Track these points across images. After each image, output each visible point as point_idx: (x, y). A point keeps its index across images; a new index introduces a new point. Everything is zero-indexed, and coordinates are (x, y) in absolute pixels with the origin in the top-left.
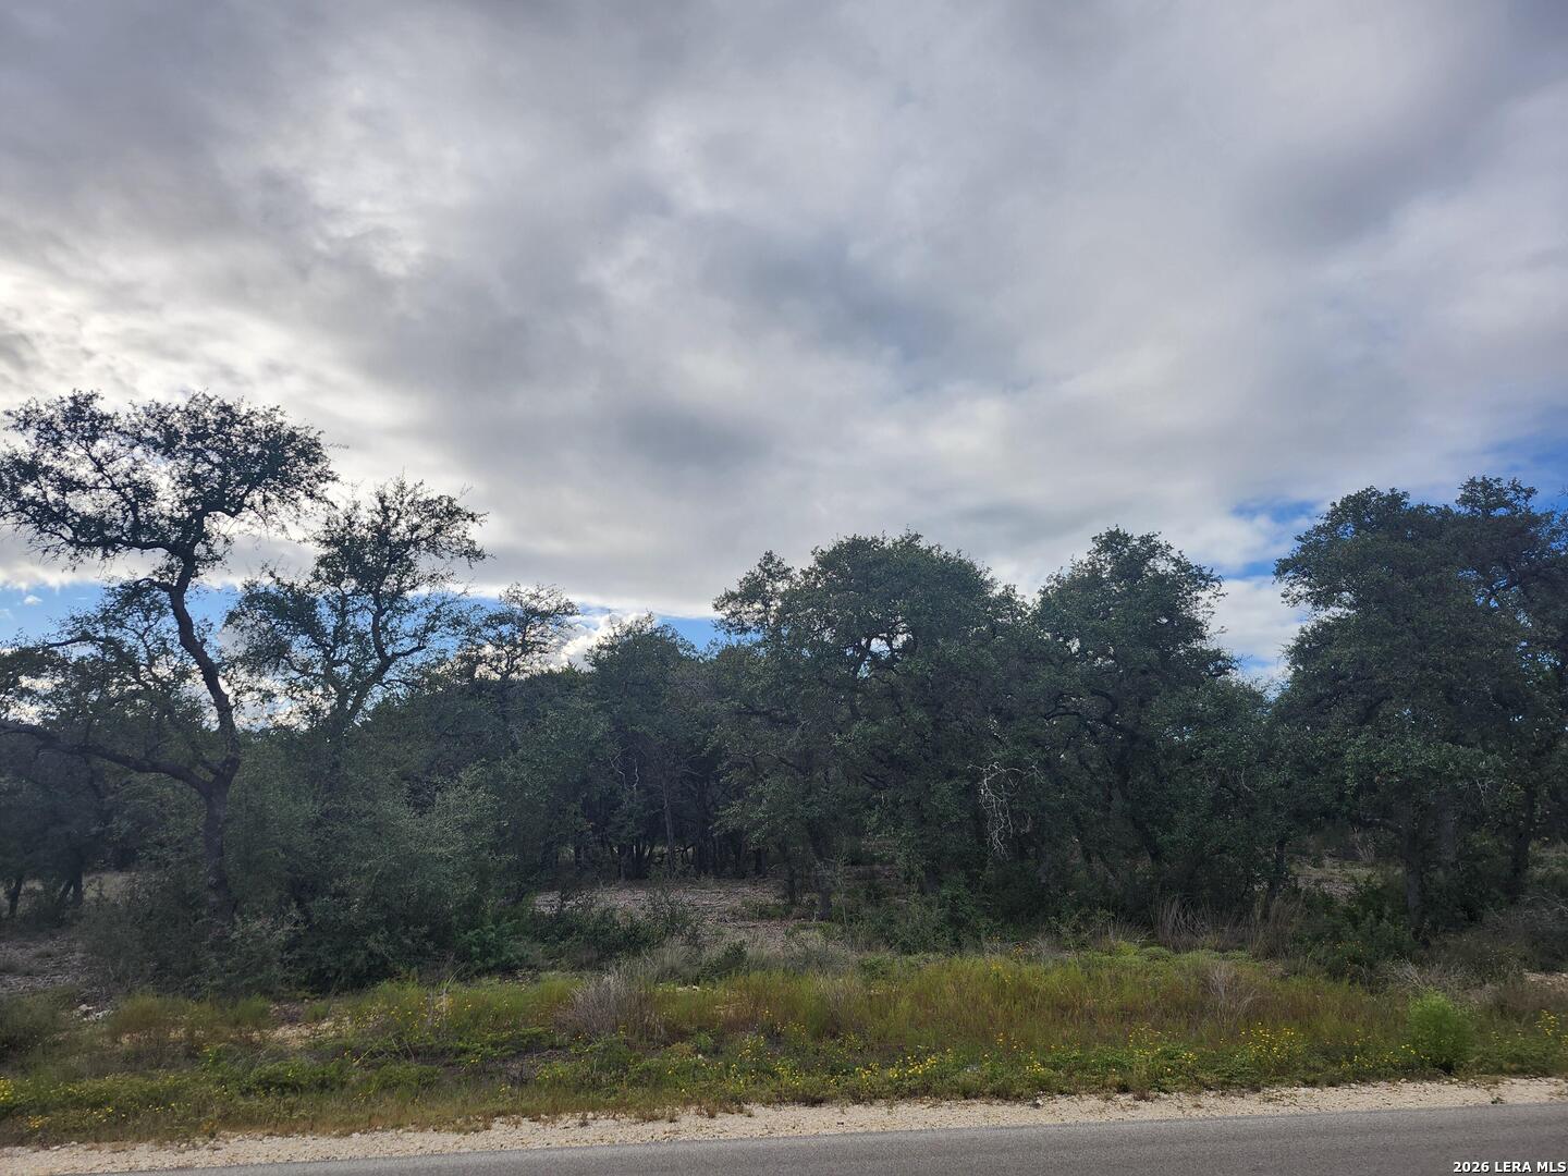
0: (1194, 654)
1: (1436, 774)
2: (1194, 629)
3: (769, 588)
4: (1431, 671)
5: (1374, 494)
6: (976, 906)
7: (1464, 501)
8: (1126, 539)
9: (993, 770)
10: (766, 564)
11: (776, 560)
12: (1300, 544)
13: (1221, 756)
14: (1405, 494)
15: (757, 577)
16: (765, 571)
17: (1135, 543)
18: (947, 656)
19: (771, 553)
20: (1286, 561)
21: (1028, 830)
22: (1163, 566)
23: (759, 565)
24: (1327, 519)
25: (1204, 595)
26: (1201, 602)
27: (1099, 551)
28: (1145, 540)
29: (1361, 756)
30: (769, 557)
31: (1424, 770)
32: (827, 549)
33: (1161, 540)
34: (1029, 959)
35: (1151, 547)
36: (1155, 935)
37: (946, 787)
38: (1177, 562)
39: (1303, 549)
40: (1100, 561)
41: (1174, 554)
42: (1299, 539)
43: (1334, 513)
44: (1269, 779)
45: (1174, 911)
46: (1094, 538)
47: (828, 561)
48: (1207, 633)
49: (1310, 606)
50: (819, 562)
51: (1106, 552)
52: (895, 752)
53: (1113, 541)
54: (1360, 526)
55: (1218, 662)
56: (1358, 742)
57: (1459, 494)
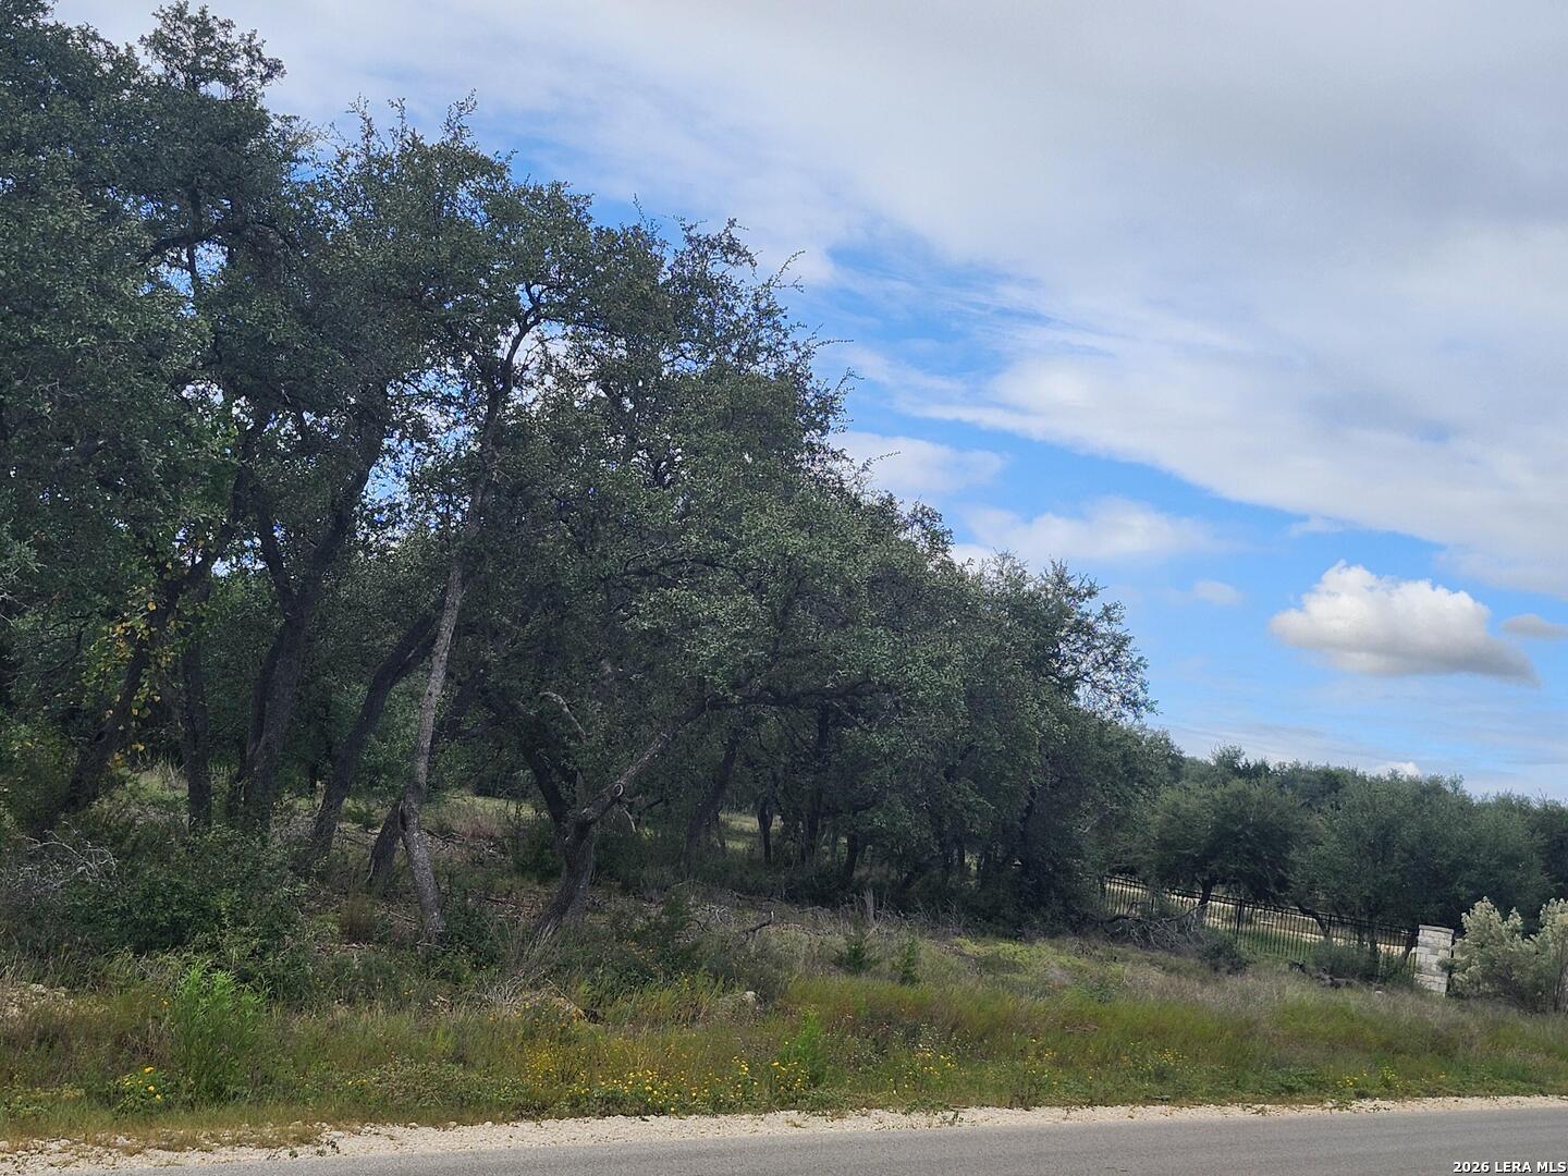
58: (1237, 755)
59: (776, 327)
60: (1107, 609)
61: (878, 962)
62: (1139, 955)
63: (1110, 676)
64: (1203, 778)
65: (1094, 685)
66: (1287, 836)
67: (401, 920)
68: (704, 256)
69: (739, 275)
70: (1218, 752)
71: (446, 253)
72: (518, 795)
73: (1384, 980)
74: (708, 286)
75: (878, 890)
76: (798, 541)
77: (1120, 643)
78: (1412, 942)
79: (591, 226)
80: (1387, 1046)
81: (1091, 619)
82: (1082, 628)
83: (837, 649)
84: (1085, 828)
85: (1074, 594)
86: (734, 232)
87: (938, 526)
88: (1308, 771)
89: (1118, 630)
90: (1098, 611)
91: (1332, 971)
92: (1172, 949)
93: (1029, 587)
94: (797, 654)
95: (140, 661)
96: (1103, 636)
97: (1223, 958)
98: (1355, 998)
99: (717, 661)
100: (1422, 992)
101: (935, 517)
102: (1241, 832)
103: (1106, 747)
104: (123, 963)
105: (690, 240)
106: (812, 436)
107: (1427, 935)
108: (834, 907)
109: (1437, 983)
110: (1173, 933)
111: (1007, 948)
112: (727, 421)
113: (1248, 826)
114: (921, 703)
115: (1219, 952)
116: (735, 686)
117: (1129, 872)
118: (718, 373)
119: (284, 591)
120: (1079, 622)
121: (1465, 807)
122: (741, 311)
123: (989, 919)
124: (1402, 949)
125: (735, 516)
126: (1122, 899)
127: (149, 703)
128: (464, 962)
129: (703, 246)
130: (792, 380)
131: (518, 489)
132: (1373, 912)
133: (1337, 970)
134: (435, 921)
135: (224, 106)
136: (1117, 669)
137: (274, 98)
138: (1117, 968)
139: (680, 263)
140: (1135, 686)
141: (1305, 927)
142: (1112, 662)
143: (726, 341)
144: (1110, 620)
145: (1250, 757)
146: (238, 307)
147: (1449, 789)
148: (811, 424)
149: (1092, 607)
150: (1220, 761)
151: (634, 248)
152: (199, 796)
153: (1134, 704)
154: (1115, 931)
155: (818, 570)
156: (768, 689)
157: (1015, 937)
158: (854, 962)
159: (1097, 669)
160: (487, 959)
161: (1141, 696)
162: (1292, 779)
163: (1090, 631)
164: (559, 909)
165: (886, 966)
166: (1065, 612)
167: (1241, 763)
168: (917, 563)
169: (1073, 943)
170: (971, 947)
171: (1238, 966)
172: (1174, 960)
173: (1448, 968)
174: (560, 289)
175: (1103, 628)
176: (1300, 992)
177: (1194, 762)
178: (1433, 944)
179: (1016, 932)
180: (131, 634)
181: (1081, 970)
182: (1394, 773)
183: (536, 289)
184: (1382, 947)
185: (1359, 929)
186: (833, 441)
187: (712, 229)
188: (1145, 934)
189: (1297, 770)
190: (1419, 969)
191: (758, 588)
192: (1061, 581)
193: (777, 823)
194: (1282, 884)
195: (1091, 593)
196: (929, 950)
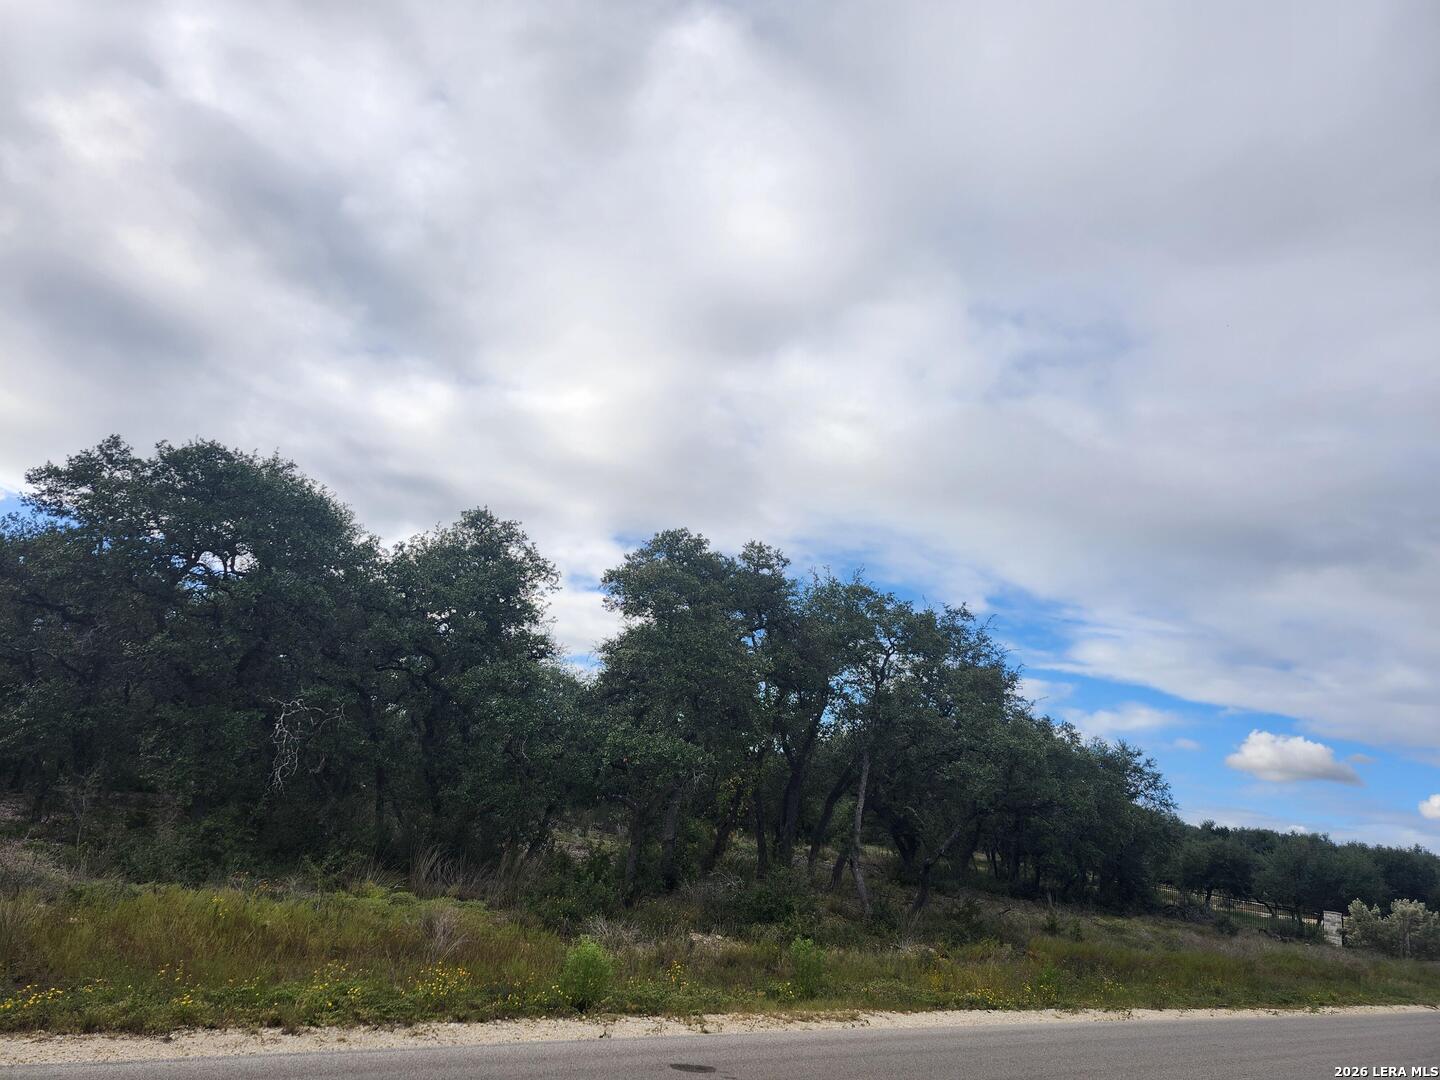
0: (524, 635)
1: (667, 762)
2: (529, 613)
3: (105, 474)
4: (683, 679)
5: (686, 535)
6: (237, 841)
7: (744, 557)
8: (491, 520)
9: (295, 706)
10: (109, 447)
11: (123, 447)
12: (627, 561)
13: (511, 724)
14: (707, 541)
15: (94, 459)
16: (106, 455)
17: (497, 526)
18: (278, 586)
19: (118, 437)
20: (613, 573)
21: (318, 771)
22: (515, 552)
23: (100, 447)
24: (649, 545)
25: (542, 585)
26: (537, 591)
27: (464, 525)
28: (505, 526)
29: (618, 740)
30: (115, 442)
31: (659, 757)
32: (177, 446)
33: (519, 529)
34: (273, 896)
35: (510, 534)
36: (408, 881)
37: (241, 717)
38: (528, 552)
39: (628, 566)
40: (464, 534)
41: (528, 544)
42: (628, 557)
43: (655, 541)
44: (545, 750)
45: (433, 860)
46: (463, 513)
47: (177, 460)
48: (541, 620)
49: (622, 613)
50: (162, 457)
51: (471, 528)
52: (195, 672)
53: (478, 519)
54: (671, 557)
55: (543, 647)
56: (621, 728)
57: (741, 550)
58: (1212, 824)
59: (988, 646)
60: (1148, 761)
61: (1063, 930)
62: (1183, 925)
63: (1153, 792)
64: (1196, 836)
65: (1146, 796)
66: (1247, 866)
67: (851, 906)
68: (954, 618)
69: (969, 624)
70: (1202, 823)
71: (856, 628)
72: (881, 844)
73: (1309, 938)
74: (957, 630)
75: (1052, 891)
76: (1015, 741)
77: (1157, 777)
78: (1320, 918)
79: (913, 613)
80: (1323, 975)
81: (1141, 766)
82: (1137, 770)
83: (1036, 789)
84: (1146, 863)
85: (1131, 754)
86: (966, 607)
87: (1074, 731)
88: (1248, 831)
89: (1155, 771)
90: (1144, 762)
91: (1280, 933)
92: (1198, 922)
93: (1110, 752)
94: (1017, 790)
95: (740, 793)
96: (1147, 774)
97: (1226, 927)
98: (1297, 948)
99: (982, 794)
100: (1331, 945)
101: (1072, 727)
102: (1224, 864)
103: (1155, 825)
104: (756, 928)
105: (948, 611)
106: (1008, 691)
107: (1327, 915)
108: (1033, 900)
109: (1338, 941)
110: (1197, 915)
111: (1119, 922)
112: (972, 687)
113: (1226, 860)
114: (1078, 812)
115: (1222, 924)
116: (991, 804)
117: (1169, 882)
118: (964, 667)
119: (791, 762)
120: (1135, 767)
121: (1333, 848)
122: (972, 640)
123: (1107, 906)
124: (1315, 921)
125: (982, 729)
126: (1171, 897)
127: (744, 811)
128: (883, 928)
129: (953, 614)
130: (998, 666)
131: (890, 720)
132: (1298, 904)
133: (1285, 933)
134: (869, 909)
135: (770, 577)
136: (1156, 788)
137: (788, 574)
138: (1174, 932)
139: (943, 621)
140: (1166, 797)
141: (1260, 909)
142: (1153, 785)
143: (966, 652)
144: (1150, 766)
145: (1219, 824)
146: (778, 653)
147: (1323, 839)
148: (1007, 686)
149: (1140, 760)
150: (1203, 827)
151: (928, 619)
152: (762, 849)
153: (1167, 805)
154: (1168, 912)
155: (1025, 754)
156: (1005, 805)
157: (1120, 916)
158: (1052, 929)
159: (1147, 789)
160: (892, 927)
161: (1170, 802)
162: (1242, 835)
163: (1141, 771)
164: (920, 904)
165: (1067, 932)
166: (1128, 763)
167: (1214, 828)
168: (1068, 748)
169: (1150, 919)
170: (1102, 921)
171: (1233, 932)
172: (1200, 927)
173: (1342, 933)
174: (902, 639)
175: (1147, 770)
176: (1272, 947)
177: (1190, 827)
178: (1332, 922)
179: (1121, 912)
180: (735, 783)
181: (1156, 933)
182: (1293, 833)
183: (892, 640)
184: (1305, 921)
185: (1292, 912)
186: (1018, 693)
187: (956, 605)
188: (1183, 914)
189: (1243, 831)
190: (1327, 933)
191: (996, 762)
192: (1124, 748)
193: (998, 858)
194: (1248, 889)
195: (1139, 754)
196: (1085, 923)
